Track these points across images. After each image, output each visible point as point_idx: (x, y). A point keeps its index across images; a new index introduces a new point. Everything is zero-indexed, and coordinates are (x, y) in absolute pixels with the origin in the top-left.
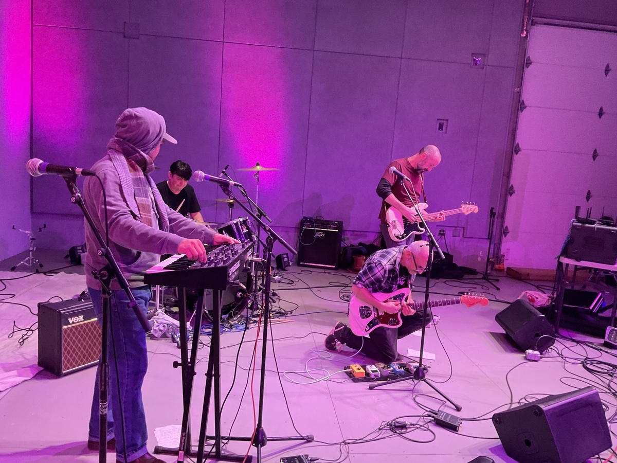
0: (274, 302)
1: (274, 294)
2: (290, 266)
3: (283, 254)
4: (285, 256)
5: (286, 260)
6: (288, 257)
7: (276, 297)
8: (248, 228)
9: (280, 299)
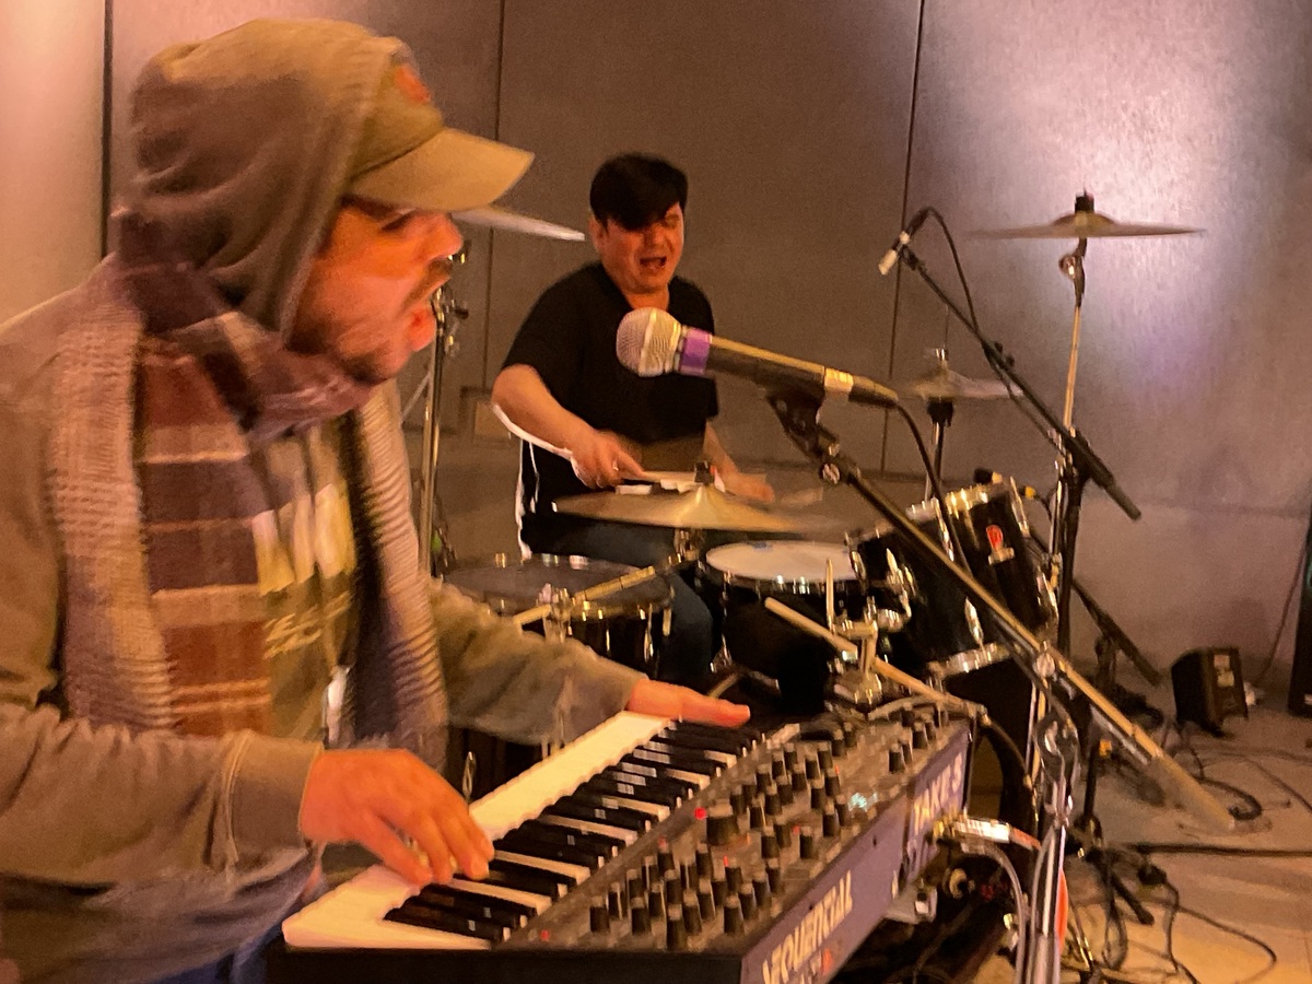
0: (1145, 919)
1: (1152, 877)
2: (1244, 711)
3: (1211, 654)
4: (1222, 662)
5: (1226, 679)
6: (1235, 667)
7: (1161, 892)
8: (1012, 537)
9: (1176, 907)
